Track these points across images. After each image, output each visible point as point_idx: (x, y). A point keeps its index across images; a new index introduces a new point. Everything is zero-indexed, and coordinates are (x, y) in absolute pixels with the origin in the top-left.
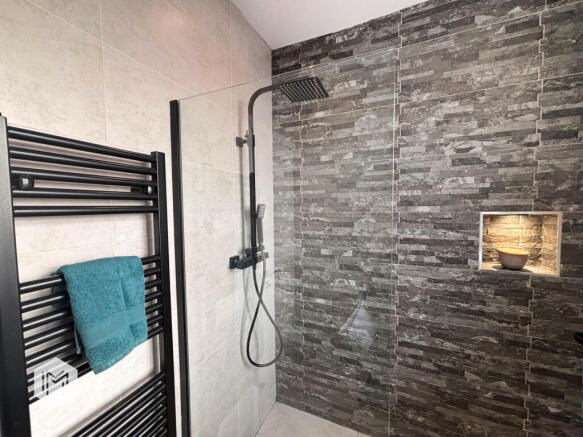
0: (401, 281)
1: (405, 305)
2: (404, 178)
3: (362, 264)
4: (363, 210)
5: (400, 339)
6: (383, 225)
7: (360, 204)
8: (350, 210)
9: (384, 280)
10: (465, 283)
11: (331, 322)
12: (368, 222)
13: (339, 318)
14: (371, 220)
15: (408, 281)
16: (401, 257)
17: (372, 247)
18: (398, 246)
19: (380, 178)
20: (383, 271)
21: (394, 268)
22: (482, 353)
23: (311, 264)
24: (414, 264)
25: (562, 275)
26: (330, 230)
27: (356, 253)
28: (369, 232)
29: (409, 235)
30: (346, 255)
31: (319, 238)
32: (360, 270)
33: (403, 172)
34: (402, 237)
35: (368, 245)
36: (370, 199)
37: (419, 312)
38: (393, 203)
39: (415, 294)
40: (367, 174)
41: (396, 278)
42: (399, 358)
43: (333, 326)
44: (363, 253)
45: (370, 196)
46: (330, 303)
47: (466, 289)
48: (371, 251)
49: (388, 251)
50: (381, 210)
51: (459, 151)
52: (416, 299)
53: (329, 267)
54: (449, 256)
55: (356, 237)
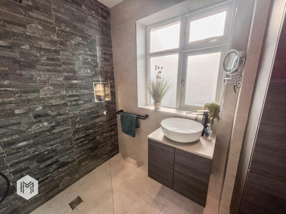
0: (71, 114)
1: (74, 123)
2: (64, 67)
3: (50, 112)
4: (45, 83)
5: (75, 139)
6: (58, 90)
7: (41, 79)
8: (35, 82)
9: (63, 117)
10: (92, 108)
11: (35, 152)
12: (49, 89)
13: (40, 146)
14: (51, 88)
15: (74, 113)
16: (69, 104)
17: (54, 102)
18: (67, 99)
19: (52, 65)
20: (62, 113)
21: (66, 109)
22: (99, 129)
23: (6, 123)
24: (75, 105)
25: (112, 99)
26: (21, 96)
27: (44, 108)
28: (50, 94)
29: (70, 93)
30: (37, 109)
31: (11, 103)
32: (49, 115)
33: (63, 64)
34: (68, 94)
35: (51, 101)
36: (48, 76)
37: (80, 124)
38: (61, 79)
39: (77, 118)
40: (43, 61)
41: (69, 114)
42: (76, 146)
43: (36, 153)
44: (49, 106)
45: (47, 75)
46: (31, 141)
47: (93, 110)
48: (53, 104)
49: (63, 102)
50: (55, 82)
51: (84, 59)
52: (78, 119)
53: (24, 120)
54: (86, 99)
55: (43, 98)
